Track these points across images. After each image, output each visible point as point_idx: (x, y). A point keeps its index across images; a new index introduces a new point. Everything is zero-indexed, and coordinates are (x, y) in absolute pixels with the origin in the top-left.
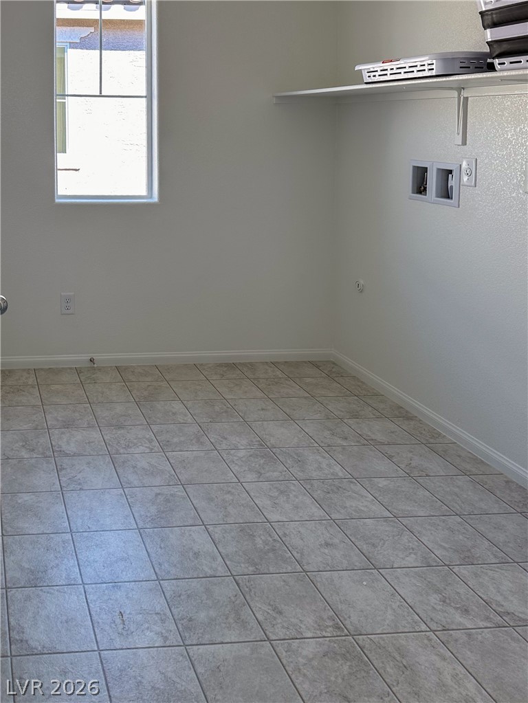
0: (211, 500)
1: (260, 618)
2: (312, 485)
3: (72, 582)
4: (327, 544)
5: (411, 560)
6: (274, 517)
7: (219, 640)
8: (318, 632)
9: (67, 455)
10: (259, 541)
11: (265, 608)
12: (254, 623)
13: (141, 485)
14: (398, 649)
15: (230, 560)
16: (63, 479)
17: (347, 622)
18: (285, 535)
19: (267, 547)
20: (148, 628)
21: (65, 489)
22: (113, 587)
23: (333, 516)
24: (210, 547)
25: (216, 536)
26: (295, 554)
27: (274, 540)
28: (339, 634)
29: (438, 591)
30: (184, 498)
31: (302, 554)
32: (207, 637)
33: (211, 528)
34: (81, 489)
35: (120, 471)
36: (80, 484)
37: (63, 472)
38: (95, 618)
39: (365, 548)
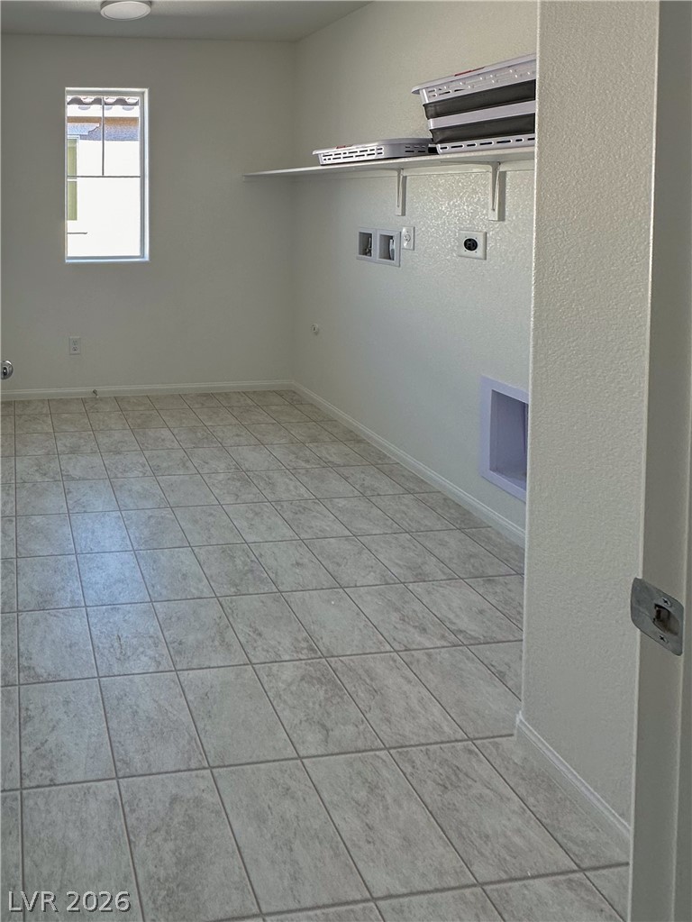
0: (196, 522)
1: (243, 640)
2: (282, 506)
3: (77, 605)
4: (298, 564)
5: (371, 579)
6: (250, 538)
7: (207, 664)
8: (295, 655)
9: (73, 479)
10: (238, 562)
11: (247, 630)
12: (237, 646)
13: (135, 508)
14: (366, 671)
15: (213, 581)
16: (70, 502)
17: (320, 644)
18: (261, 555)
19: (246, 568)
20: (142, 653)
21: (71, 512)
22: (112, 609)
23: (302, 536)
24: (196, 568)
25: (201, 558)
26: (271, 575)
27: (252, 561)
28: (313, 656)
29: (397, 610)
30: (173, 521)
31: (276, 574)
32: (196, 661)
33: (196, 550)
34: (85, 512)
35: (118, 494)
36: (84, 507)
37: (70, 495)
38: (96, 641)
39: (331, 568)
